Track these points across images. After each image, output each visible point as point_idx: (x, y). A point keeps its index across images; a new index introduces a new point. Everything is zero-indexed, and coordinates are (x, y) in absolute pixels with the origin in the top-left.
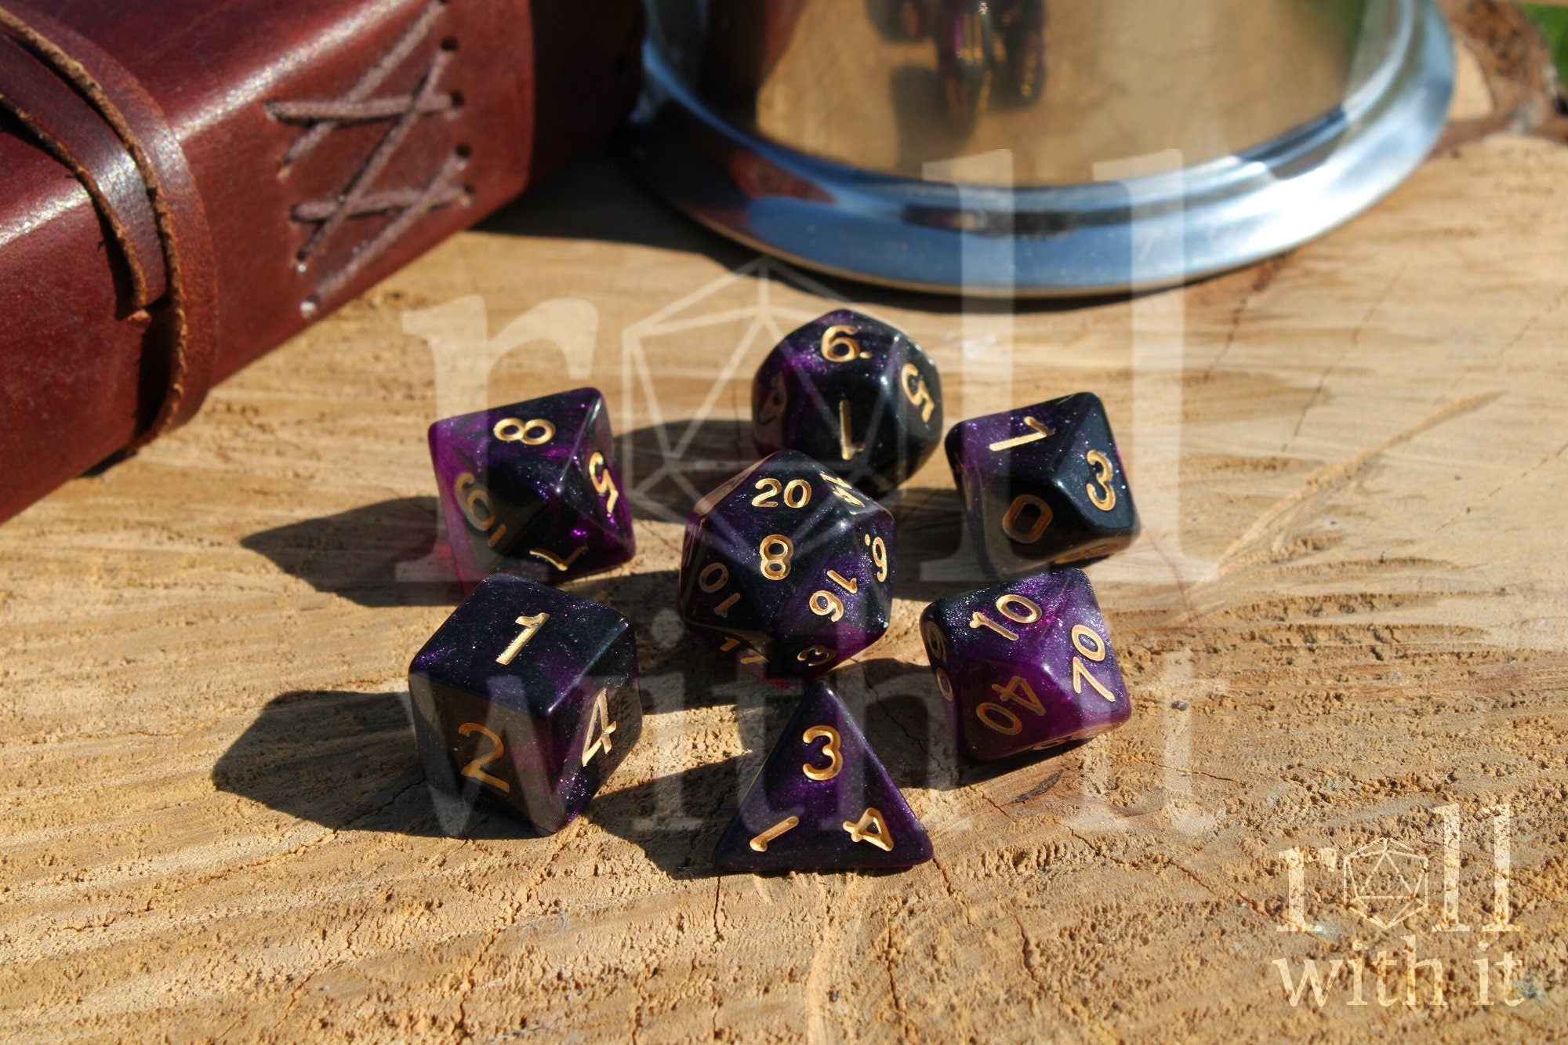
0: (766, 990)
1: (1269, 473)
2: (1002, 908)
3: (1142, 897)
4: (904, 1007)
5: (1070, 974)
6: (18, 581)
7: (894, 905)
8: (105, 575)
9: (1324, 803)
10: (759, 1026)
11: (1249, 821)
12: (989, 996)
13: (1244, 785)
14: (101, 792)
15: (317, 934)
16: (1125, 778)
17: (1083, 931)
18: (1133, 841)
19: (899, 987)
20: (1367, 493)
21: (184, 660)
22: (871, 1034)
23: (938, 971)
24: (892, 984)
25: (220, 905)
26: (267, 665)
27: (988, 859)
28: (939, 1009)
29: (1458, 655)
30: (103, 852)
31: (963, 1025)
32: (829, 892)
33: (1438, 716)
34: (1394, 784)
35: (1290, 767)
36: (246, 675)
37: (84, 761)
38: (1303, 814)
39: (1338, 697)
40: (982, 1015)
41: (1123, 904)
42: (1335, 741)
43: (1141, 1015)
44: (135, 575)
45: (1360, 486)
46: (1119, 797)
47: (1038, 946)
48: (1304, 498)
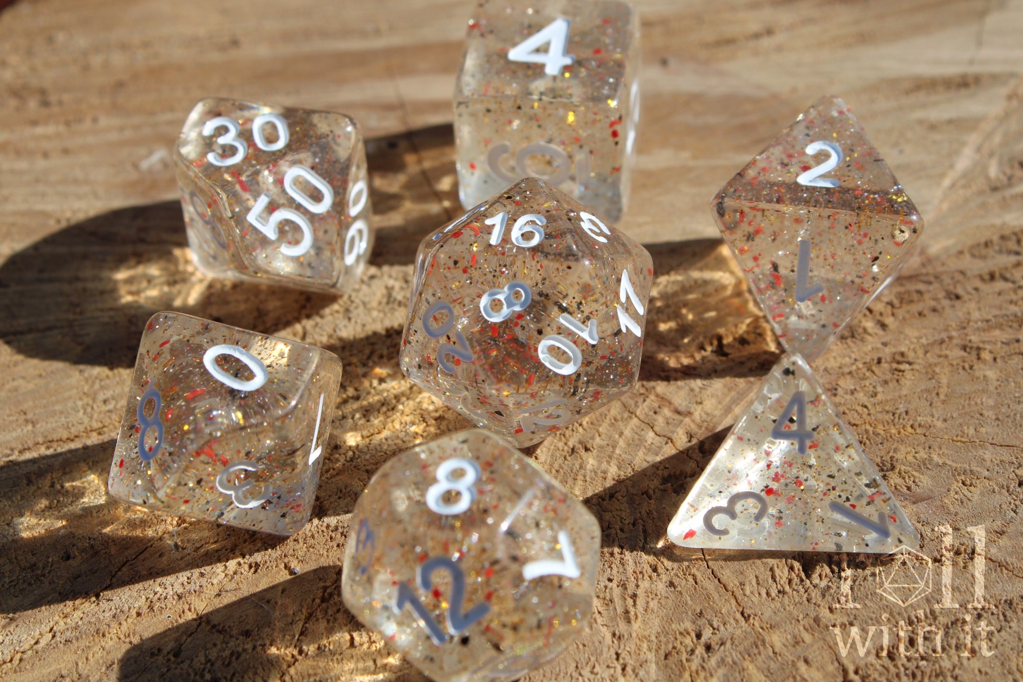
1: (963, 92)
2: (807, 630)
7: (688, 641)
16: (899, 456)
27: (777, 572)
32: (614, 635)
46: (899, 481)
47: (856, 672)
48: (1007, 115)
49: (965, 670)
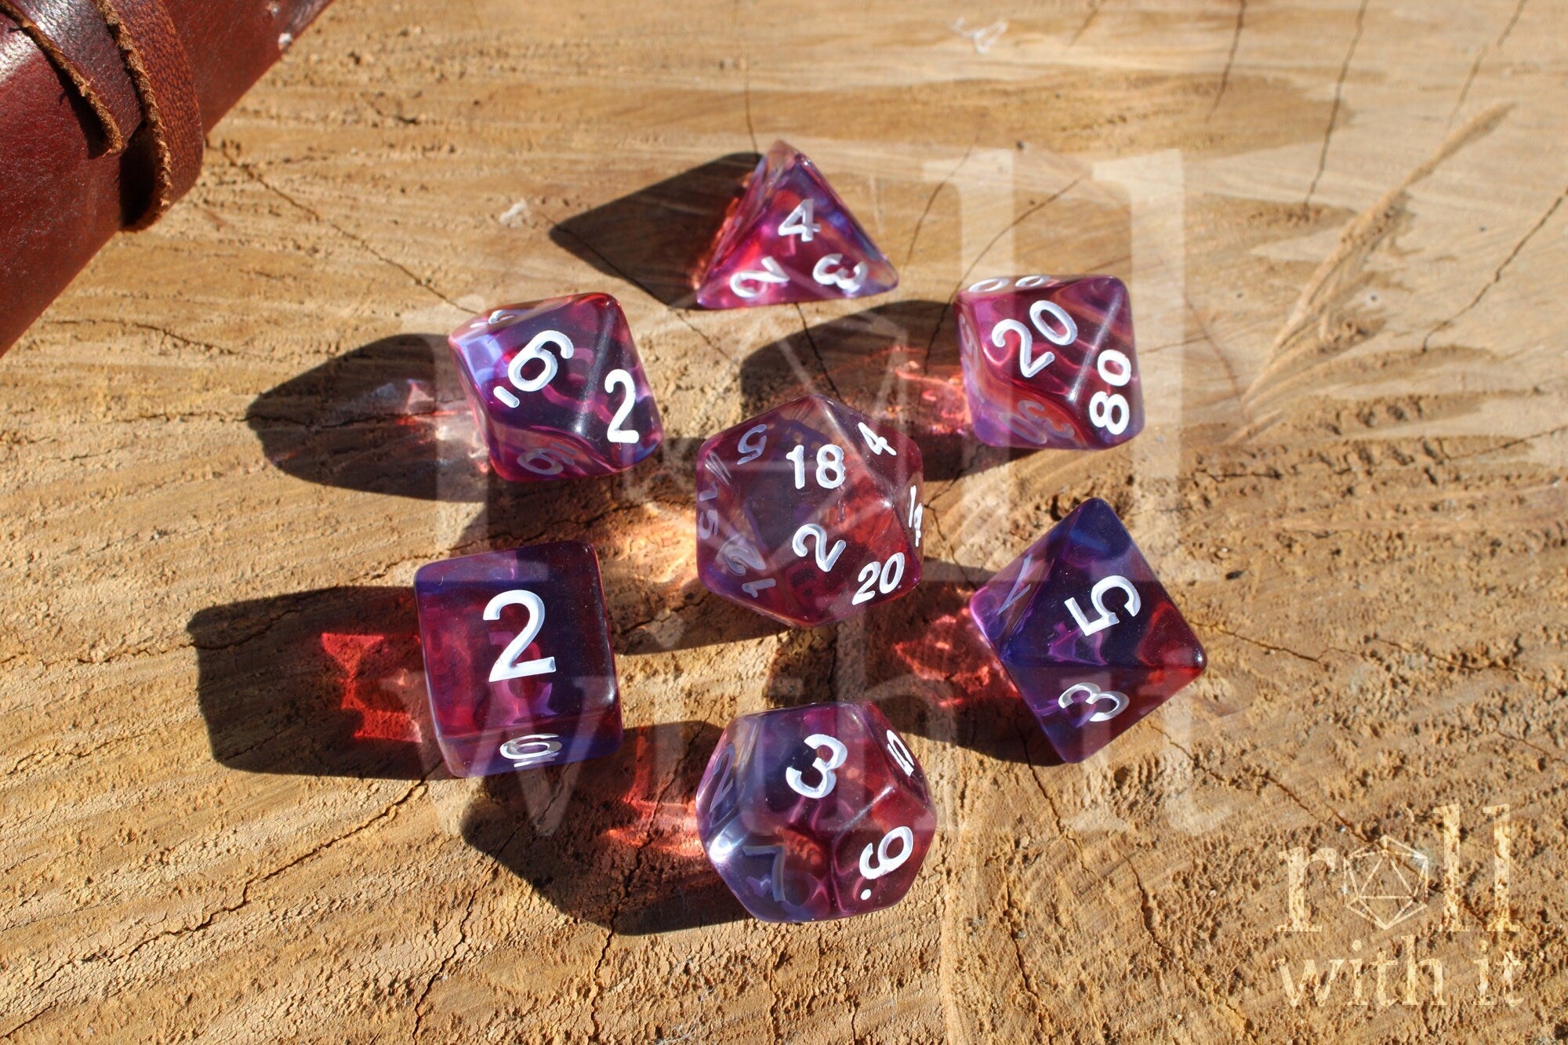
0: (900, 984)
1: (1303, 226)
2: (1114, 847)
3: (1247, 826)
4: (1035, 988)
5: (1189, 933)
6: (19, 416)
8: (113, 404)
9: (1403, 687)
10: (898, 1030)
11: (1336, 714)
12: (1116, 968)
13: (1327, 667)
14: (165, 734)
15: (429, 926)
16: (1209, 656)
17: (1196, 877)
18: (1228, 747)
19: (1028, 964)
20: (1401, 254)
21: (219, 530)
22: (1007, 1024)
23: (1062, 938)
24: (1020, 957)
25: (321, 893)
26: (311, 535)
27: (1093, 783)
28: (1070, 988)
29: (1508, 478)
30: (183, 821)
31: (1095, 1008)
32: (943, 838)
33: (1495, 561)
34: (1465, 657)
35: (1367, 639)
36: (291, 551)
37: (139, 690)
38: (1385, 702)
39: (1400, 536)
40: (1111, 994)
41: (1231, 837)
42: (1405, 598)
43: (1264, 987)
44: (146, 404)
45: (1393, 244)
46: (1208, 686)
48: (1341, 261)
49: (1249, 905)
